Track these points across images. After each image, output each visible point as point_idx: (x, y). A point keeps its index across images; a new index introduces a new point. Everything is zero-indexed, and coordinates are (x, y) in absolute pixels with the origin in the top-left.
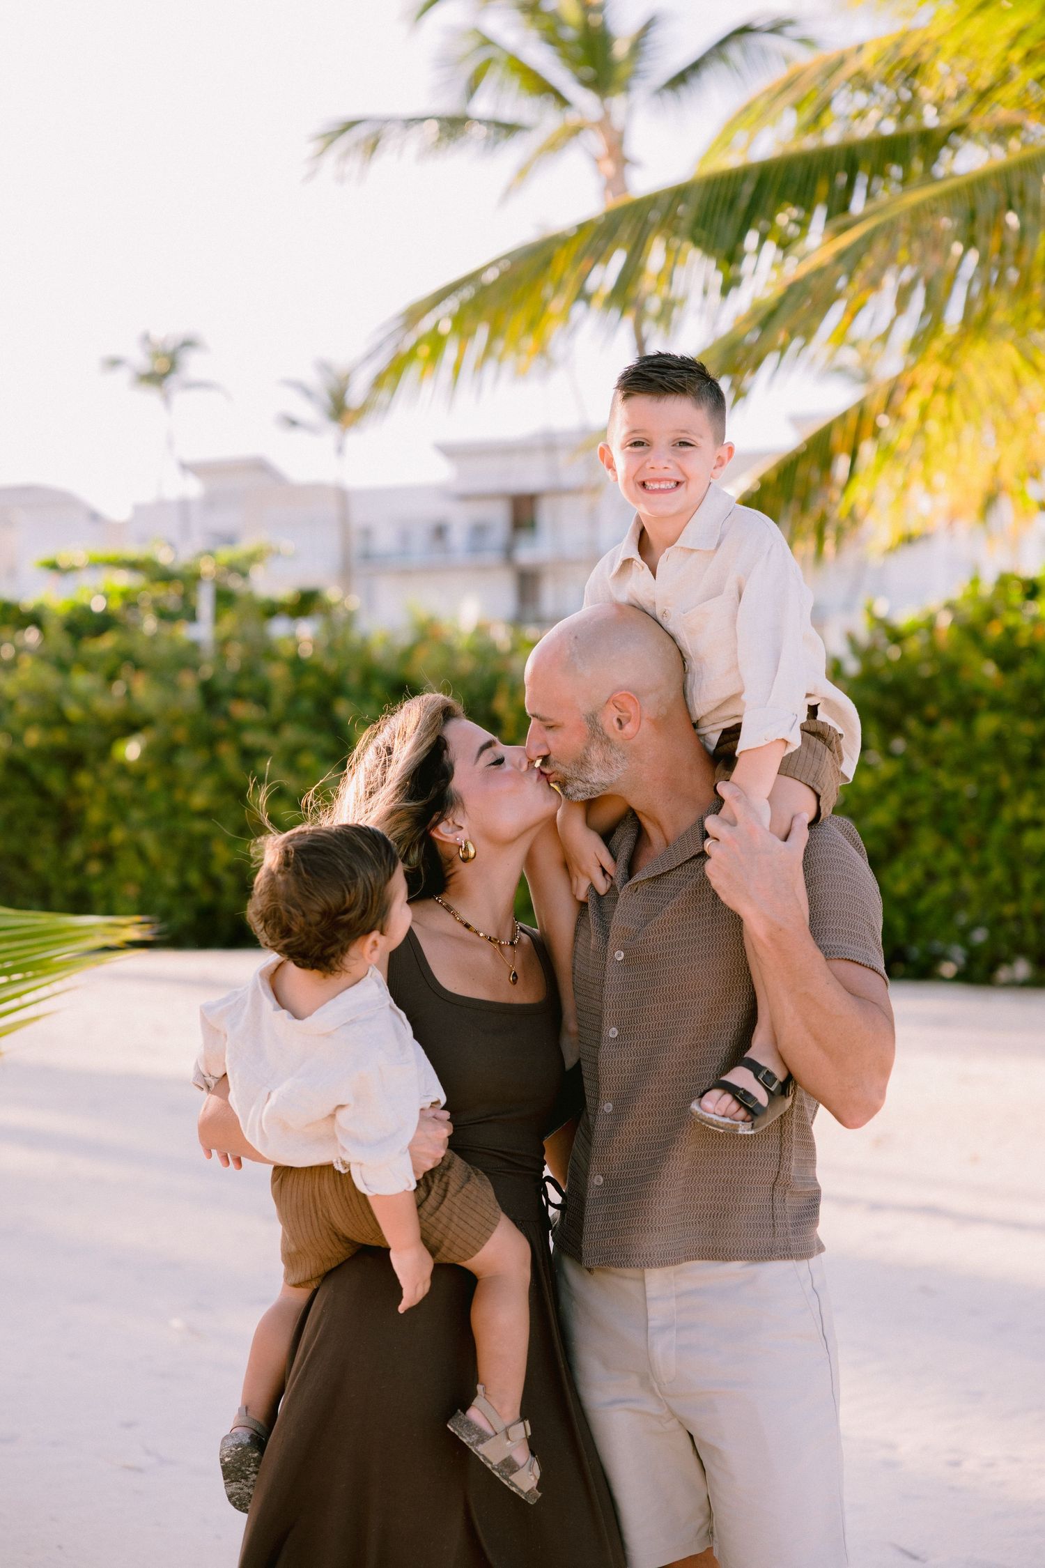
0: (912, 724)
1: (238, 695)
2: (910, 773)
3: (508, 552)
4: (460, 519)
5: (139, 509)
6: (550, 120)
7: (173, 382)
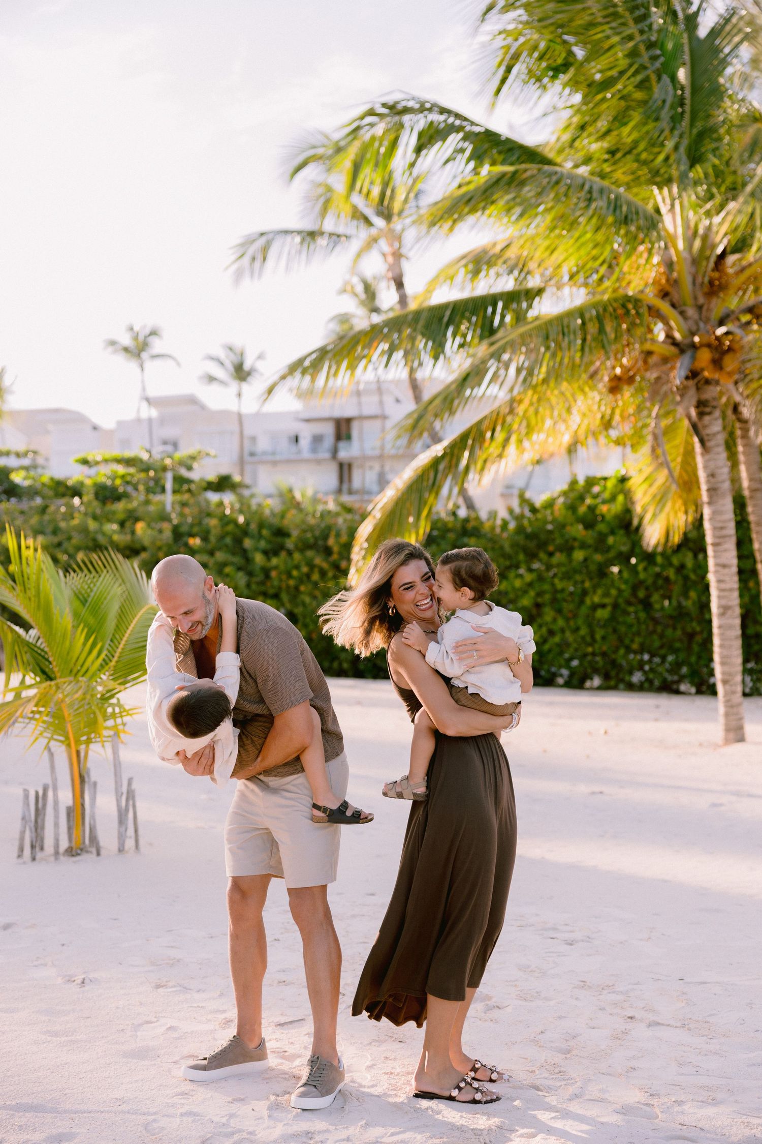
0: (542, 555)
1: (192, 535)
2: (541, 579)
3: (335, 452)
4: (306, 432)
5: (120, 424)
6: (362, 234)
7: (144, 355)
